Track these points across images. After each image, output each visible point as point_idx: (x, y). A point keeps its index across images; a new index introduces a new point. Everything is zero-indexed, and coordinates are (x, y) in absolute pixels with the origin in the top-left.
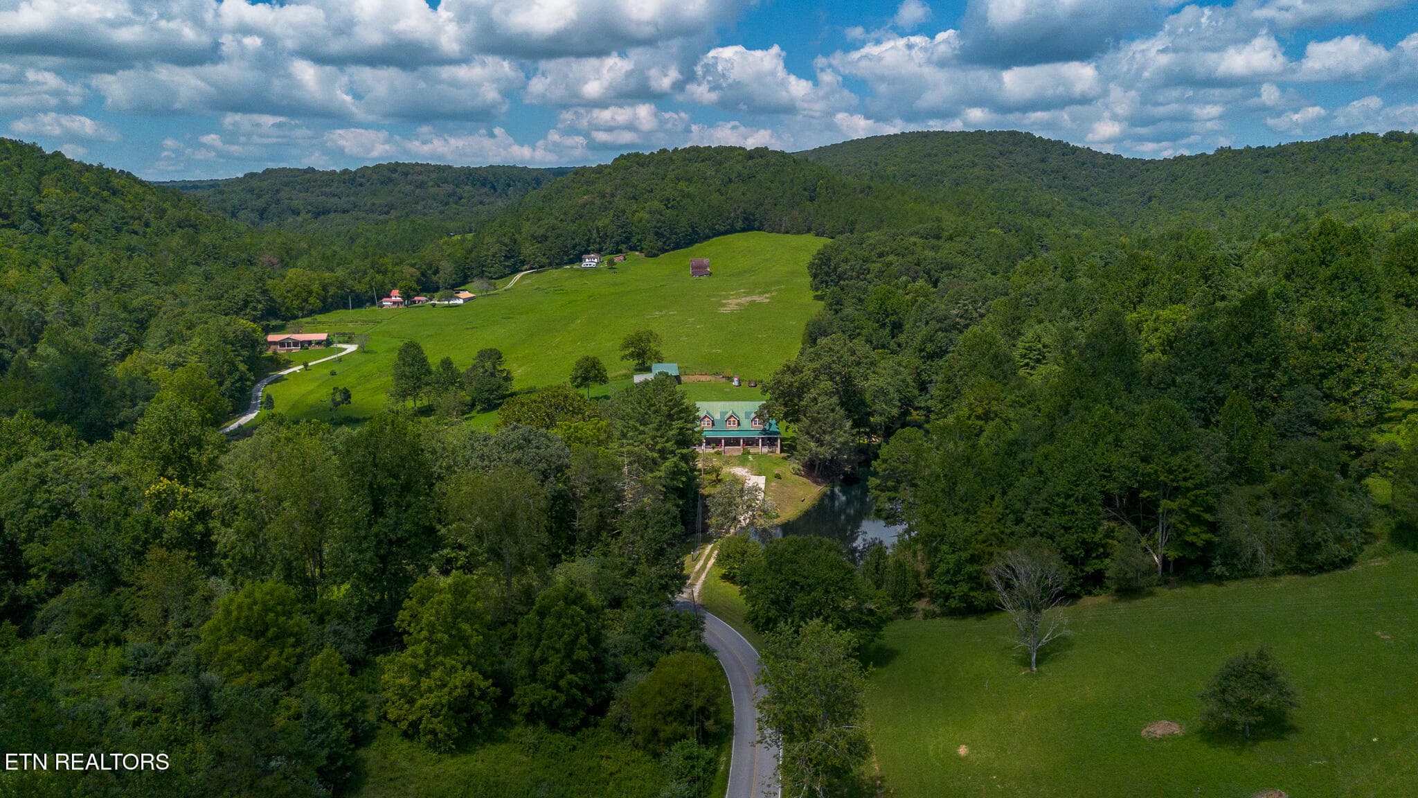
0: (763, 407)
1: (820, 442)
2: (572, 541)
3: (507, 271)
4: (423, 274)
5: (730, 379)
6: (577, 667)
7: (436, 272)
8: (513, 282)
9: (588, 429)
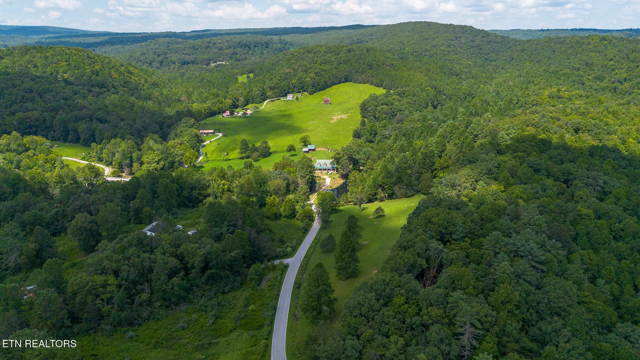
0: (332, 162)
1: (344, 171)
2: (289, 192)
3: (262, 100)
4: (234, 102)
5: (329, 149)
6: (291, 210)
7: (238, 101)
8: (264, 106)
9: (292, 170)
